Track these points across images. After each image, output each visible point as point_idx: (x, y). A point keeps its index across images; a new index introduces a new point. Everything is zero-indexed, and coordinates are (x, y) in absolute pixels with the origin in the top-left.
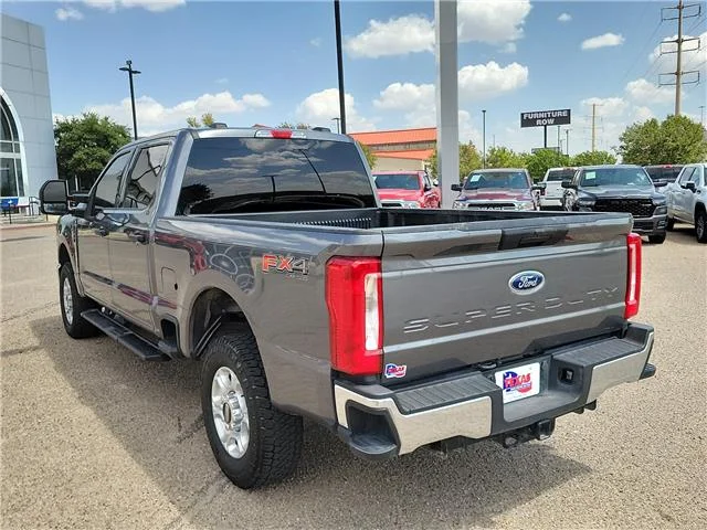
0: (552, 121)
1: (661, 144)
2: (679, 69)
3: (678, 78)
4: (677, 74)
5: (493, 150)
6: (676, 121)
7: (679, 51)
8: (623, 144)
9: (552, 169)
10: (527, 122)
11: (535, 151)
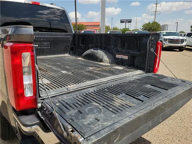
0: (127, 22)
1: (151, 28)
2: (156, 11)
3: (156, 13)
4: (155, 12)
5: (114, 28)
6: (155, 23)
7: (156, 7)
8: (143, 28)
9: (127, 32)
10: (122, 22)
11: (123, 29)
